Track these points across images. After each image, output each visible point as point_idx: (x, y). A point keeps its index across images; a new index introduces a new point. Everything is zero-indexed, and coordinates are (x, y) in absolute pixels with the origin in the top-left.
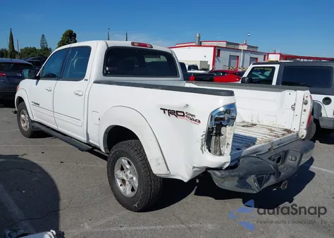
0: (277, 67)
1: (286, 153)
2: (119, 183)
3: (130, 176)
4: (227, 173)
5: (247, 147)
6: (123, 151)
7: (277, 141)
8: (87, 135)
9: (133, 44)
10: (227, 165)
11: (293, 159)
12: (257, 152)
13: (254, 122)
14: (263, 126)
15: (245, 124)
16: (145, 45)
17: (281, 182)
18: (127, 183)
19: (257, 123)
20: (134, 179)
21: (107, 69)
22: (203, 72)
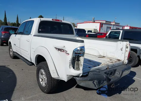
0: (121, 31)
1: (115, 70)
2: (41, 80)
3: (45, 77)
4: (81, 79)
5: (94, 67)
6: (41, 66)
7: (111, 65)
8: (31, 58)
9: (53, 20)
10: (81, 75)
11: (118, 73)
12: (99, 70)
13: (105, 56)
14: (108, 58)
15: (100, 56)
16: (59, 20)
17: (111, 84)
18: (43, 80)
19: (106, 56)
20: (46, 79)
21: (40, 30)
22: (94, 33)
